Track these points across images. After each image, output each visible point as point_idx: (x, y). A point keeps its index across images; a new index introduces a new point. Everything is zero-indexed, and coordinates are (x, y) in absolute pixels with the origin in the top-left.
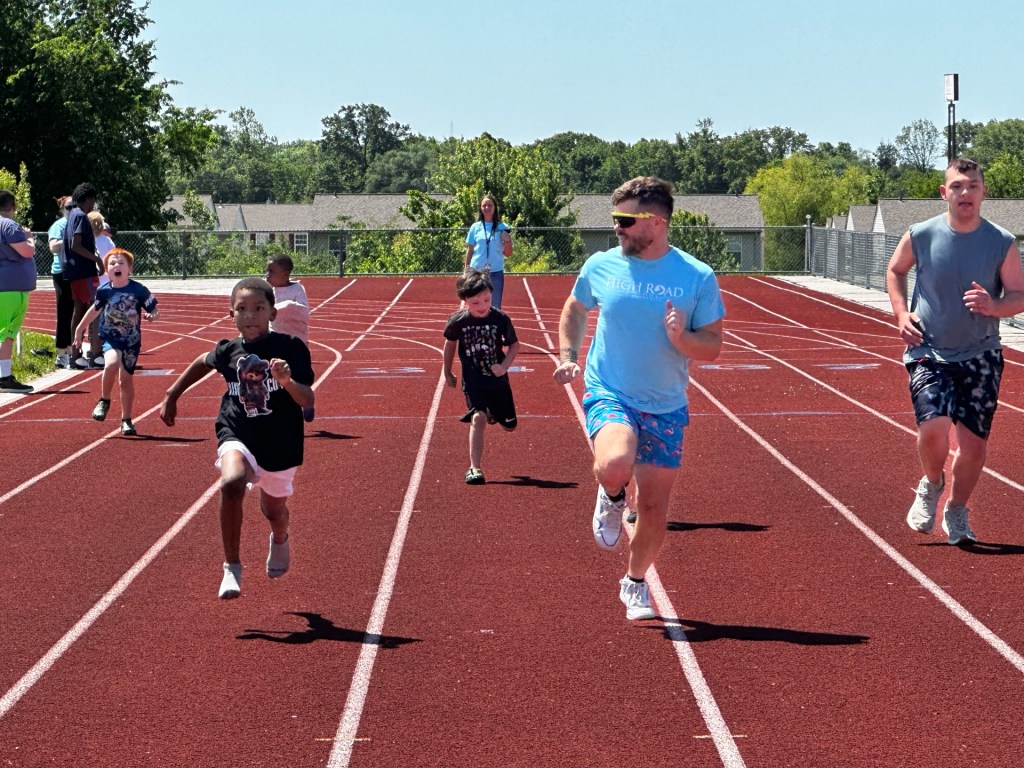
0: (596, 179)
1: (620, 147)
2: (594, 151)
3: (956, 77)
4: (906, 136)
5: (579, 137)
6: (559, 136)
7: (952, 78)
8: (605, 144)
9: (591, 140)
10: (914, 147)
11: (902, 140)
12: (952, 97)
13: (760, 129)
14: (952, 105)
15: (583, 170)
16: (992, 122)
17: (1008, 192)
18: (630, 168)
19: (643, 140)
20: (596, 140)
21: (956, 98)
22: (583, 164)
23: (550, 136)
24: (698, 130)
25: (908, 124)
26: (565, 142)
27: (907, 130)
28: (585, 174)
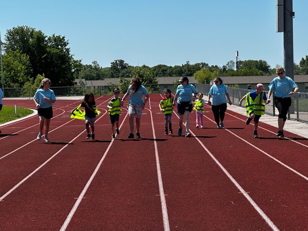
0: (166, 74)
1: (171, 67)
2: (165, 68)
3: (238, 52)
4: (228, 64)
5: (162, 65)
8: (168, 67)
9: (165, 66)
10: (230, 66)
11: (227, 64)
12: (237, 56)
13: (199, 63)
14: (237, 57)
16: (245, 61)
17: (247, 75)
19: (175, 66)
21: (238, 56)
22: (163, 71)
23: (157, 65)
24: (186, 63)
25: (229, 61)
26: (160, 66)
27: (228, 62)
28: (164, 73)
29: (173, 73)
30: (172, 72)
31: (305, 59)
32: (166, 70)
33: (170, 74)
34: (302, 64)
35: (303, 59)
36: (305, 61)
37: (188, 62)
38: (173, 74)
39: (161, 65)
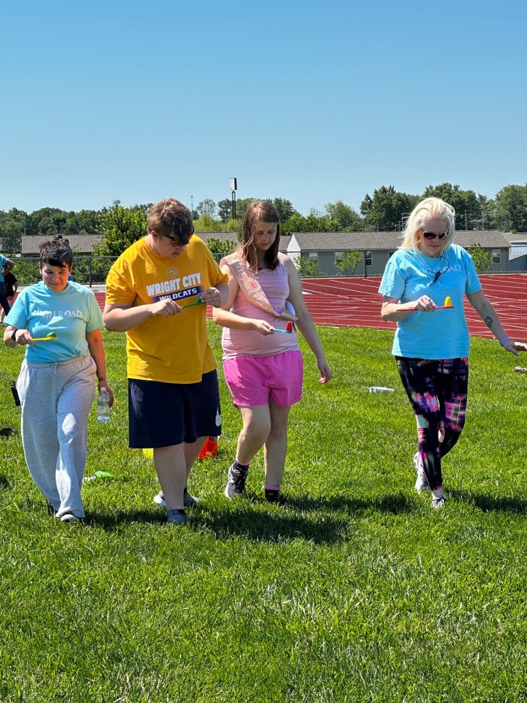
0: (64, 228)
1: (72, 214)
2: (62, 216)
3: (235, 179)
5: (52, 210)
6: (44, 209)
7: (233, 180)
8: (65, 213)
9: (58, 211)
12: (234, 188)
13: (143, 204)
14: (234, 192)
15: (58, 224)
18: (80, 223)
19: (83, 210)
20: (61, 211)
21: (236, 189)
22: (58, 222)
23: (39, 209)
24: (114, 205)
25: (203, 201)
26: (47, 212)
27: (201, 204)
28: (59, 226)
29: (80, 226)
30: (77, 224)
31: (372, 198)
32: (64, 221)
33: (74, 229)
34: (366, 209)
35: (367, 197)
36: (371, 202)
37: (119, 202)
38: (80, 229)
39: (50, 209)
